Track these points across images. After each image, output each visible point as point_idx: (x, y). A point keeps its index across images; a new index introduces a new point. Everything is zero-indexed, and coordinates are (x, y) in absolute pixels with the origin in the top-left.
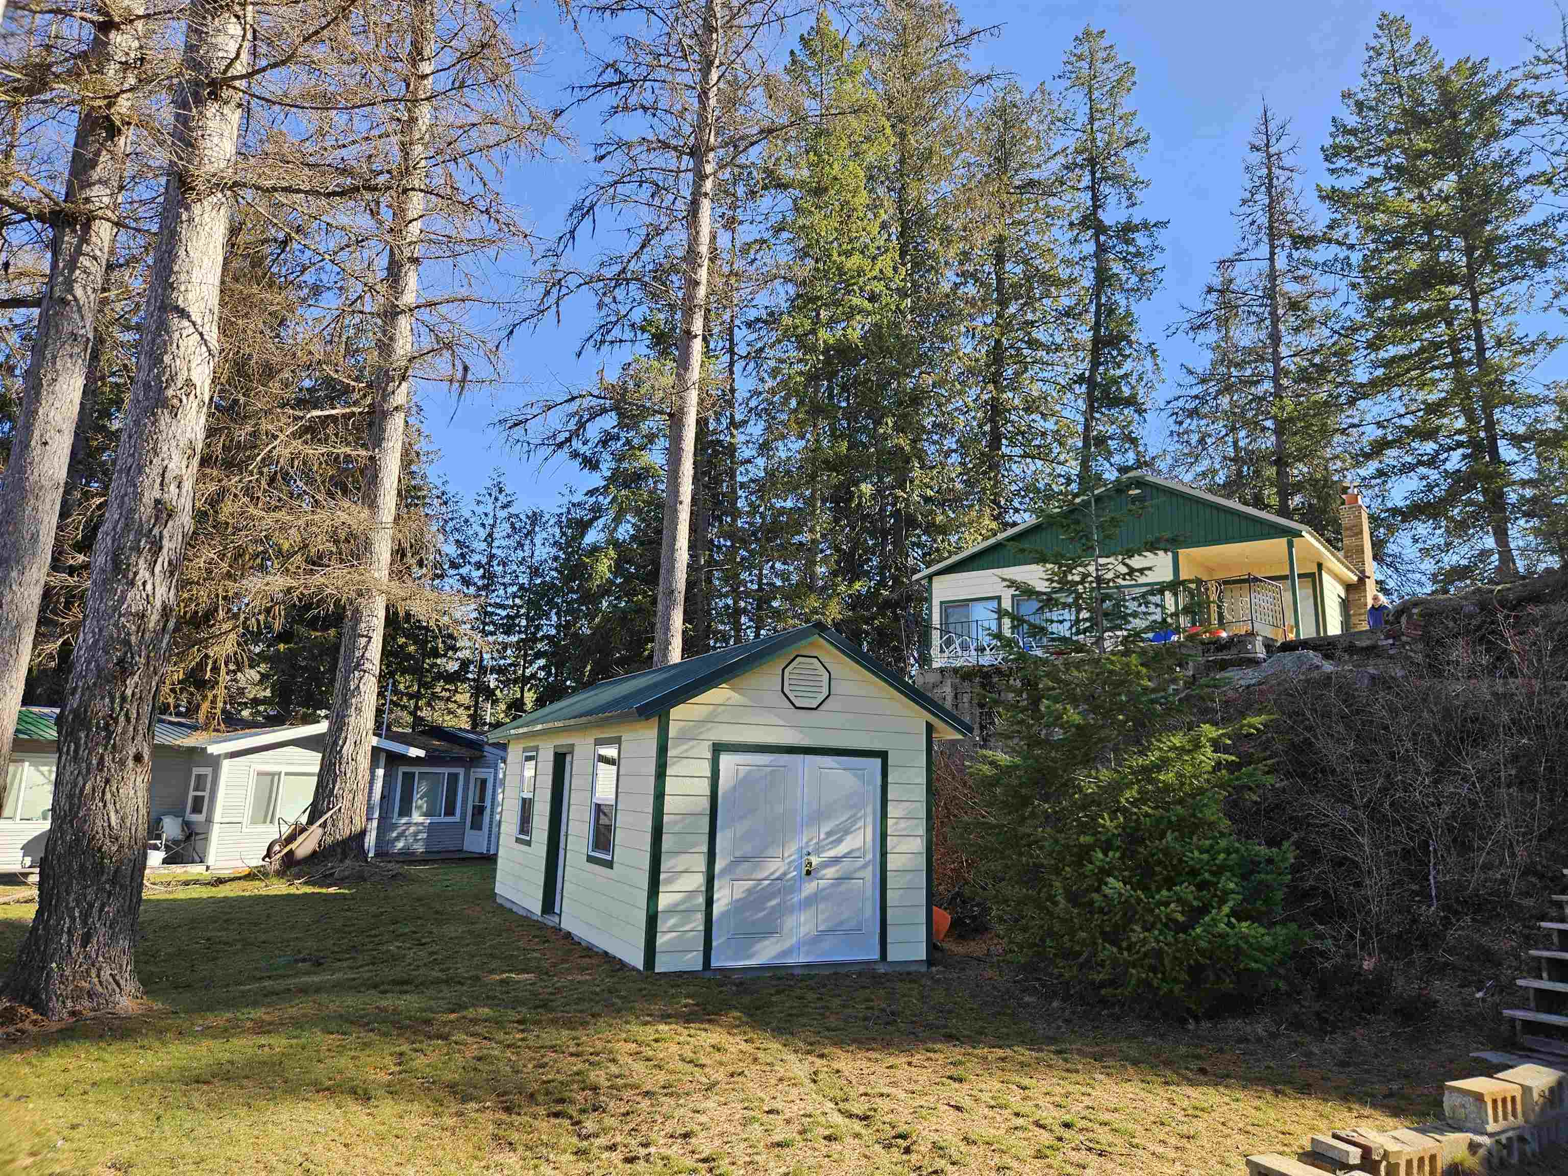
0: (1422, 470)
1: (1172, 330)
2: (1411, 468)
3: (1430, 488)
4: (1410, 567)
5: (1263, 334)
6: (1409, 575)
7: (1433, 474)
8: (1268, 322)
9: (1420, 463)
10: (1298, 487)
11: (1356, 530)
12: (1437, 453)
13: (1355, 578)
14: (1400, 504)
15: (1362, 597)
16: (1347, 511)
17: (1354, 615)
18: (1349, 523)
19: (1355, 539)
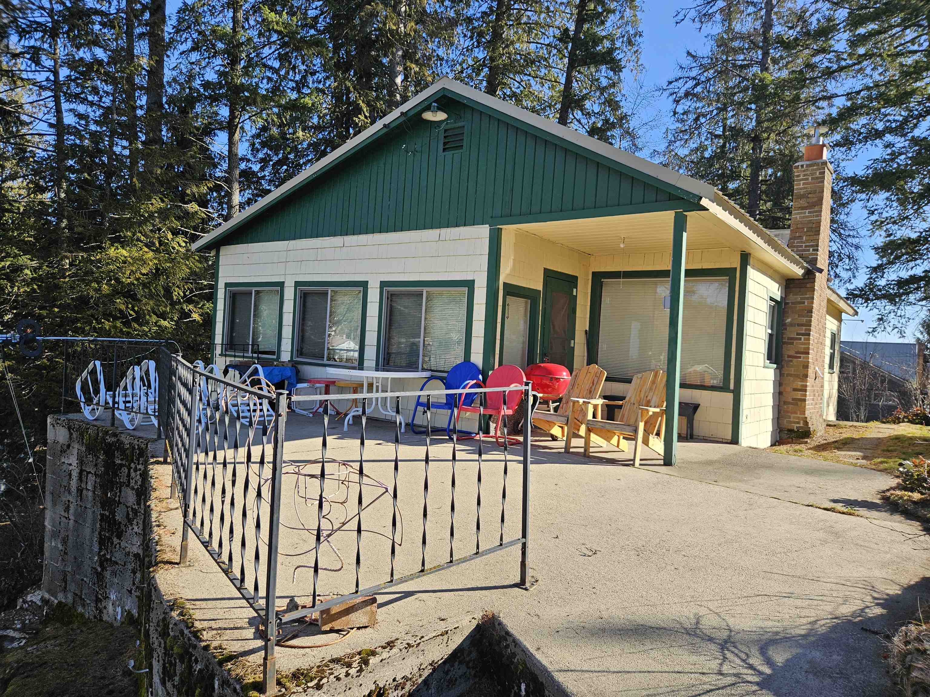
0: (888, 138)
1: (680, 17)
2: (879, 134)
3: (894, 156)
4: (851, 233)
5: (758, 24)
6: (850, 240)
7: (900, 142)
8: (763, 12)
9: (889, 130)
10: (770, 162)
11: (813, 198)
12: (906, 120)
13: (800, 272)
14: (861, 172)
15: (807, 298)
16: (804, 171)
17: (791, 325)
18: (804, 188)
19: (809, 213)
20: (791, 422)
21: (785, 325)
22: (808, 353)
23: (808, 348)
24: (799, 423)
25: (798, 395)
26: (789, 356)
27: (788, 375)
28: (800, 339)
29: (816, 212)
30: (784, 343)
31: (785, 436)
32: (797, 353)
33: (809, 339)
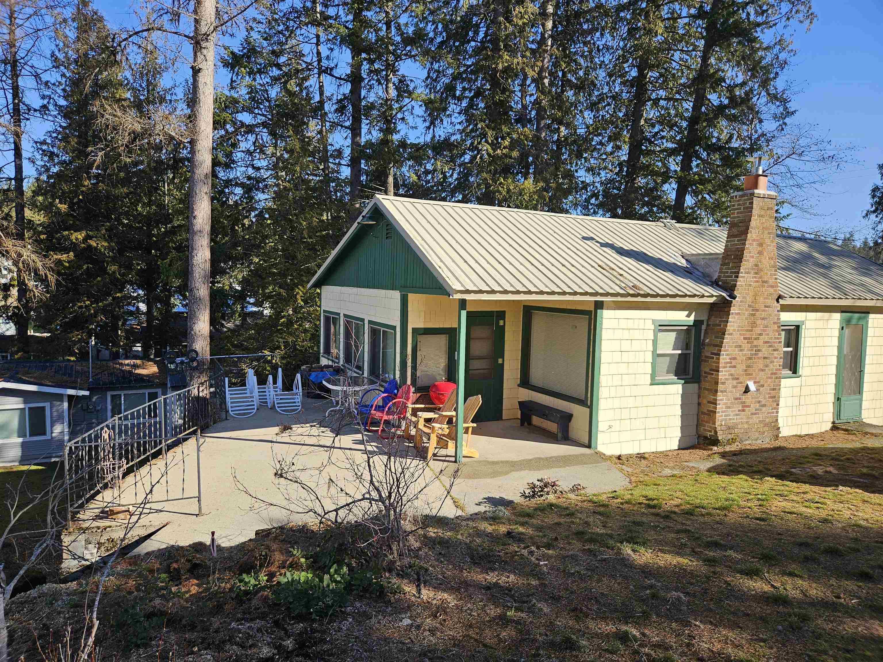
11: (742, 227)
15: (724, 321)
16: (738, 201)
17: (709, 345)
18: (738, 217)
19: (738, 241)
20: (705, 430)
21: (703, 344)
22: (718, 371)
23: (718, 367)
24: (711, 431)
25: (711, 407)
26: (705, 373)
27: (705, 389)
28: (713, 358)
29: (742, 240)
30: (702, 360)
31: (701, 442)
32: (711, 370)
33: (719, 359)
